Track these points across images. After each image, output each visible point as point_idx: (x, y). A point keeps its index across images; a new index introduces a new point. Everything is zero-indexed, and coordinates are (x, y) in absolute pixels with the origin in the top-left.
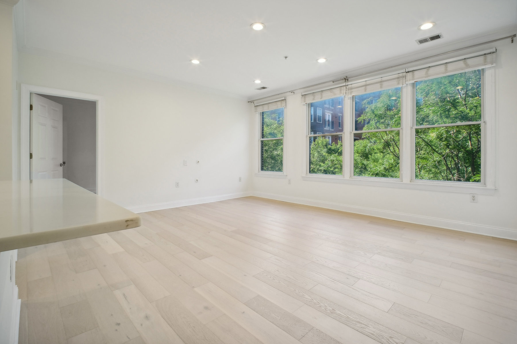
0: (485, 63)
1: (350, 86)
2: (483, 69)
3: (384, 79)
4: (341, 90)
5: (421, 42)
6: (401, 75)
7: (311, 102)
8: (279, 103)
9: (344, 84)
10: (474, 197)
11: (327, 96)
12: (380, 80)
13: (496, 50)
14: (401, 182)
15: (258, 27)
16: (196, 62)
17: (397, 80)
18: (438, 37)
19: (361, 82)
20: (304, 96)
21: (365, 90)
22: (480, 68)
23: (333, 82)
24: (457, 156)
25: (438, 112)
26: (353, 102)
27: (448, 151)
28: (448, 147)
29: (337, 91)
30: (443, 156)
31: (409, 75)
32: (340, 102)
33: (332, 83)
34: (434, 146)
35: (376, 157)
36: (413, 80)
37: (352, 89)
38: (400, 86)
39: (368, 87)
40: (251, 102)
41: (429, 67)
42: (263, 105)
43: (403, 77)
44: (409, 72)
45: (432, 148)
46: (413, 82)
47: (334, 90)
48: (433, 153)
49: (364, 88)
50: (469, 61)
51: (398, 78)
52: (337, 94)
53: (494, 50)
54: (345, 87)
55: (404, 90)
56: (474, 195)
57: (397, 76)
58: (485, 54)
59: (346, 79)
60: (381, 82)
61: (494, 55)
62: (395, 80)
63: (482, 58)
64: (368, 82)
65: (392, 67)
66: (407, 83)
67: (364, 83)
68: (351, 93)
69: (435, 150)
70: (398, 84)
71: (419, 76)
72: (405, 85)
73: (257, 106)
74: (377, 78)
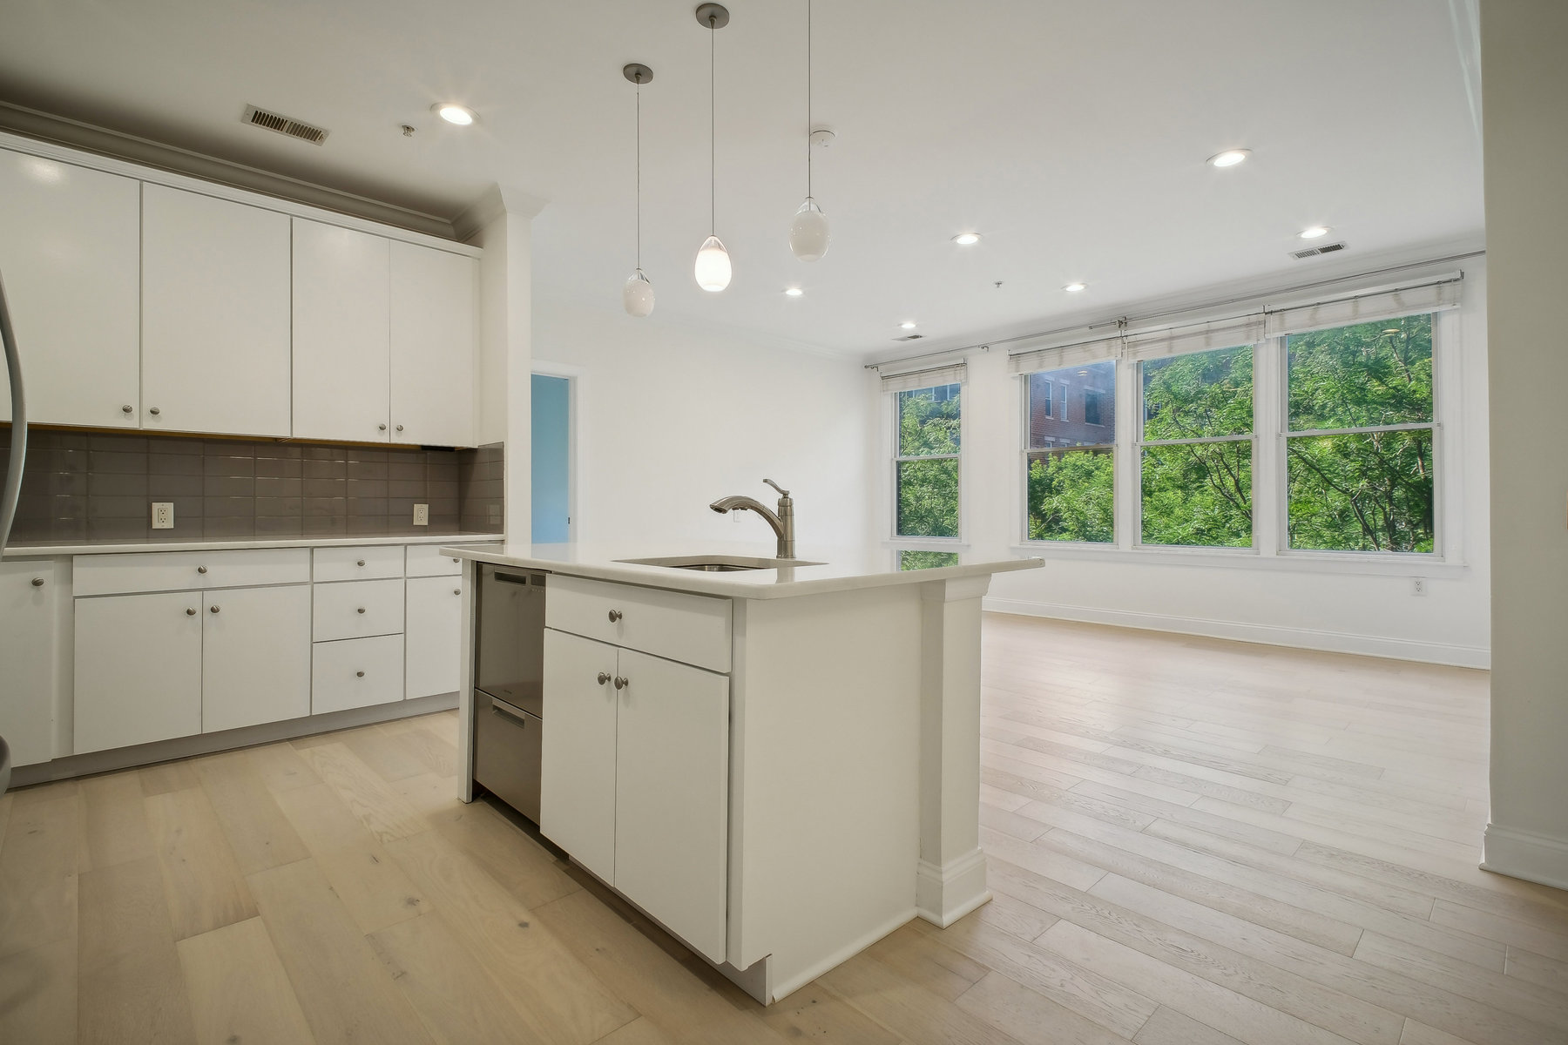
0: (1440, 300)
1: (1131, 339)
2: (1436, 314)
3: (1214, 326)
4: (1110, 347)
5: (1301, 255)
6: (1254, 318)
7: (1035, 372)
8: (950, 372)
9: (1118, 334)
10: (1418, 583)
11: (1078, 361)
12: (1204, 327)
13: (1462, 274)
14: (1256, 556)
15: (967, 239)
16: (794, 292)
17: (1245, 329)
18: (1337, 247)
19: (1159, 329)
20: (1015, 357)
21: (1170, 350)
22: (1430, 311)
23: (1091, 328)
24: (1389, 496)
25: (1337, 392)
26: (1139, 375)
27: (1364, 483)
28: (1363, 474)
29: (1101, 349)
30: (1353, 496)
31: (1273, 321)
32: (1108, 375)
33: (1087, 329)
34: (1329, 470)
35: (1166, 502)
36: (1282, 330)
37: (1135, 344)
38: (1250, 343)
39: (1175, 342)
40: (871, 366)
41: (1319, 304)
42: (907, 374)
43: (1259, 323)
44: (1271, 312)
45: (1323, 476)
46: (1282, 334)
47: (1092, 347)
48: (1327, 490)
49: (1165, 344)
50: (1405, 296)
51: (1248, 325)
52: (1102, 356)
53: (1459, 276)
54: (1119, 341)
55: (1262, 353)
56: (1420, 580)
57: (1244, 320)
58: (1438, 283)
59: (1123, 323)
60: (1208, 332)
61: (1458, 285)
62: (1242, 330)
63: (1432, 290)
64: (1176, 332)
65: (1233, 301)
66: (1267, 336)
67: (1166, 334)
68: (1135, 354)
69: (1329, 482)
70: (1248, 338)
71: (1298, 323)
72: (1263, 341)
73: (888, 377)
74: (1197, 323)
